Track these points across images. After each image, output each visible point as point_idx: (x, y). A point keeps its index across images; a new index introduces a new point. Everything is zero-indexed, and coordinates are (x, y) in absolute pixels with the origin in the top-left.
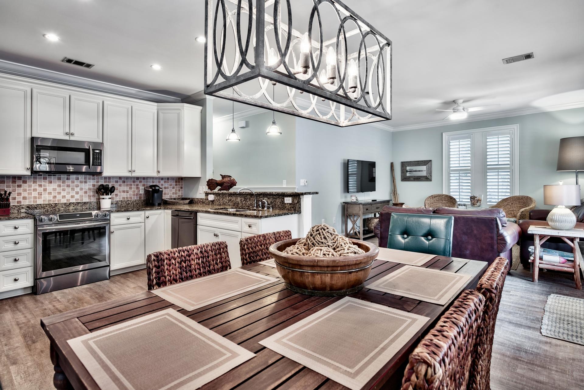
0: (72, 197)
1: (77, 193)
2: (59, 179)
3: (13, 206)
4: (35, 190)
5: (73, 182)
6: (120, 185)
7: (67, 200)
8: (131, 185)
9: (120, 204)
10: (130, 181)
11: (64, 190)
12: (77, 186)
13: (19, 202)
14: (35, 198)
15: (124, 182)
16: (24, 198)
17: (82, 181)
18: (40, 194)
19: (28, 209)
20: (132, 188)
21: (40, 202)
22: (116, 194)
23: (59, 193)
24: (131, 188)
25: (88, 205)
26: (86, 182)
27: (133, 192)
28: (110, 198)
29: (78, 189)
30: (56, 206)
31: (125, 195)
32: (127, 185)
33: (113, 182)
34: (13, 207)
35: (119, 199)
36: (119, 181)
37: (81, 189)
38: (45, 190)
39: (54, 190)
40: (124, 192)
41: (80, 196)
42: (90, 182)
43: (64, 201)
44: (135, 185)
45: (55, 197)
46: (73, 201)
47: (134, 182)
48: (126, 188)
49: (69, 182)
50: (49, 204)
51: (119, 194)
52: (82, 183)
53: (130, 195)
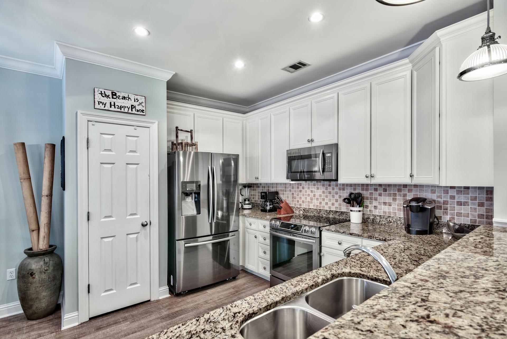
0: (333, 204)
1: (337, 201)
2: (323, 185)
3: (297, 207)
4: (309, 195)
5: (333, 189)
6: (380, 195)
7: (330, 207)
8: (395, 195)
9: (378, 221)
10: (393, 189)
11: (327, 197)
12: (337, 194)
13: (300, 205)
14: (309, 201)
15: (385, 190)
16: (303, 202)
17: (341, 188)
18: (311, 199)
19: (304, 211)
20: (396, 199)
21: (312, 207)
22: (375, 207)
23: (324, 199)
24: (394, 200)
25: (345, 215)
26: (344, 189)
27: (398, 206)
29: (337, 197)
30: (320, 212)
31: (386, 209)
32: (390, 195)
33: (371, 190)
34: (297, 208)
35: (379, 213)
36: (379, 189)
37: (340, 197)
38: (314, 195)
39: (320, 196)
40: (385, 203)
41: (339, 204)
42: (347, 189)
43: (327, 208)
44: (400, 195)
45: (321, 203)
46: (333, 209)
47: (399, 190)
48: (388, 199)
49: (330, 189)
50: (316, 209)
51: (379, 207)
52: (341, 190)
53: (394, 209)
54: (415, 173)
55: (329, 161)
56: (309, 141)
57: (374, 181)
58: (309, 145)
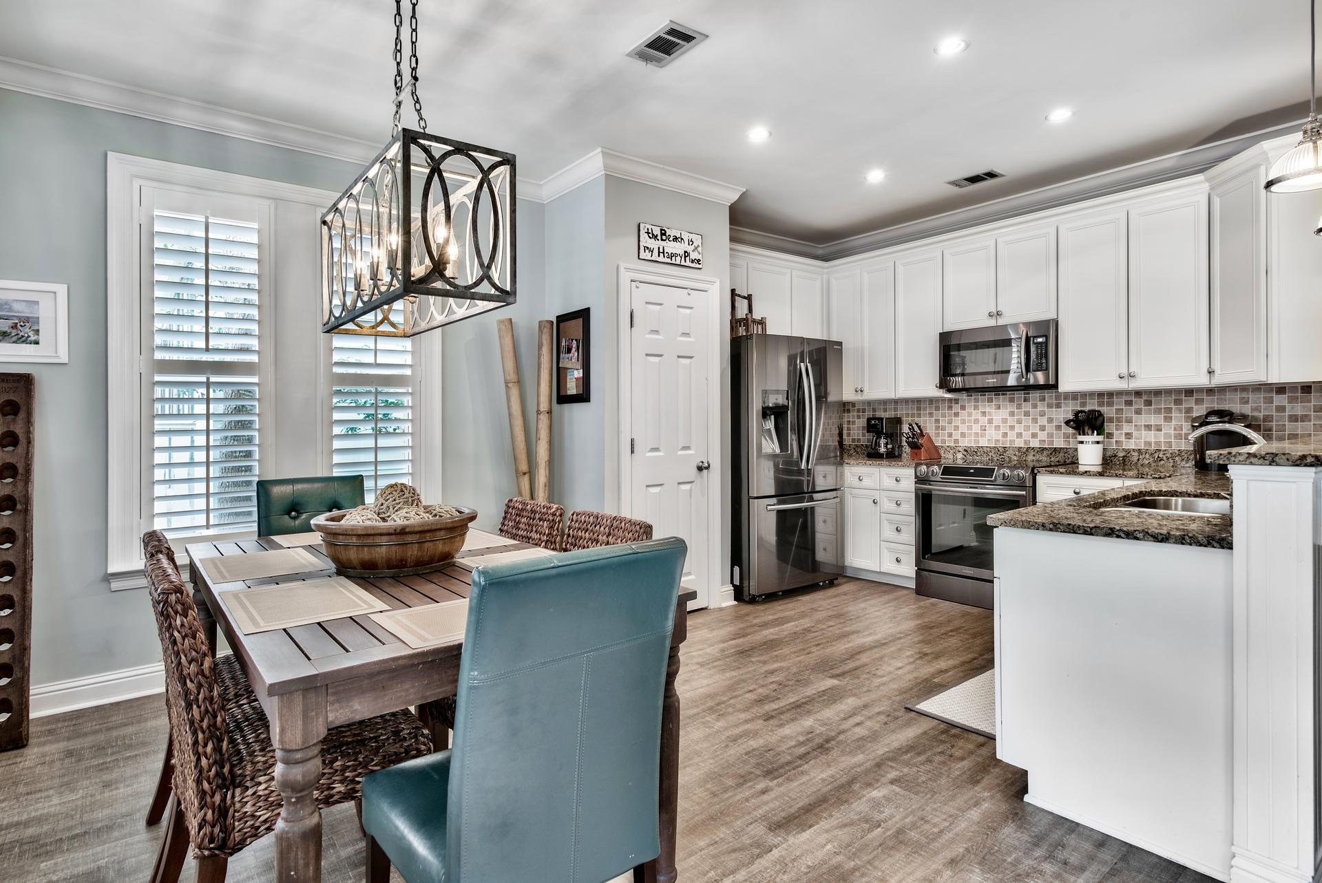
0: (1034, 435)
1: (1043, 428)
2: (1012, 400)
3: (948, 447)
4: (976, 421)
5: (1035, 406)
6: (1138, 412)
7: (1026, 442)
8: (1169, 410)
9: (1135, 459)
10: (1165, 401)
11: (1019, 422)
12: (1042, 414)
13: (956, 441)
14: (976, 434)
15: (1148, 403)
16: (963, 435)
17: (1052, 404)
18: (983, 428)
19: (965, 453)
20: (1171, 418)
21: (983, 442)
22: (1127, 434)
23: (1012, 428)
24: (1168, 419)
25: (1062, 454)
26: (1058, 406)
27: (1175, 429)
28: (1098, 443)
29: (1043, 421)
30: (1005, 452)
31: (1151, 436)
32: (1158, 411)
33: (1119, 404)
34: (948, 449)
35: (1136, 444)
36: (1136, 402)
37: (1050, 420)
38: (990, 421)
39: (1004, 421)
40: (1148, 427)
41: (1048, 434)
42: (1066, 405)
43: (1019, 443)
44: (1180, 411)
45: (1005, 435)
46: (1035, 444)
47: (1178, 402)
48: (1153, 420)
49: (1027, 407)
50: (995, 447)
51: (1135, 434)
52: (1052, 407)
53: (1167, 435)
54: (1217, 367)
55: (1041, 351)
56: (990, 315)
57: (1135, 385)
58: (992, 323)
